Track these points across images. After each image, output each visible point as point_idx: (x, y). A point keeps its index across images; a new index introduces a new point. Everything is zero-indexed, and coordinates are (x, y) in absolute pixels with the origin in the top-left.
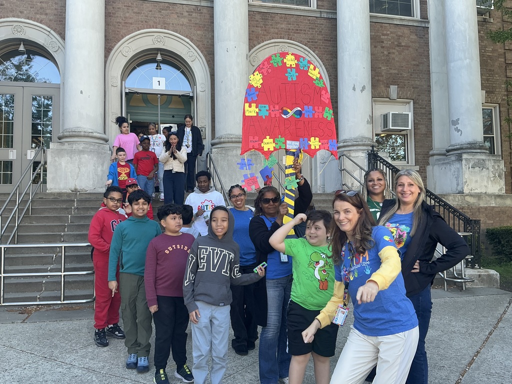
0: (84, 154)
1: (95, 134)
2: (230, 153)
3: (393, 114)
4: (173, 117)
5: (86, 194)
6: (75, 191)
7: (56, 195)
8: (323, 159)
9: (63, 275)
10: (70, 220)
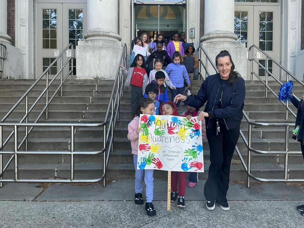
0: (102, 50)
1: (111, 34)
4: (168, 26)
5: (104, 80)
6: (97, 79)
7: (82, 81)
8: (293, 53)
9: (72, 155)
10: (91, 100)
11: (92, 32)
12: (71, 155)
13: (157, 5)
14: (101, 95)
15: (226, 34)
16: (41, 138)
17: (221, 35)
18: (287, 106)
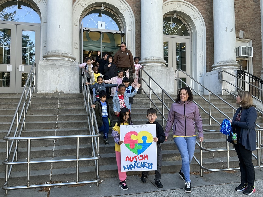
0: (62, 68)
1: (69, 55)
2: (153, 69)
3: (243, 47)
5: (64, 94)
6: (57, 92)
7: (44, 95)
8: (201, 74)
9: (78, 161)
10: (58, 112)
11: (52, 53)
12: (76, 161)
13: (100, 32)
14: (65, 108)
15: (159, 59)
16: (24, 147)
17: (155, 60)
18: (210, 115)
